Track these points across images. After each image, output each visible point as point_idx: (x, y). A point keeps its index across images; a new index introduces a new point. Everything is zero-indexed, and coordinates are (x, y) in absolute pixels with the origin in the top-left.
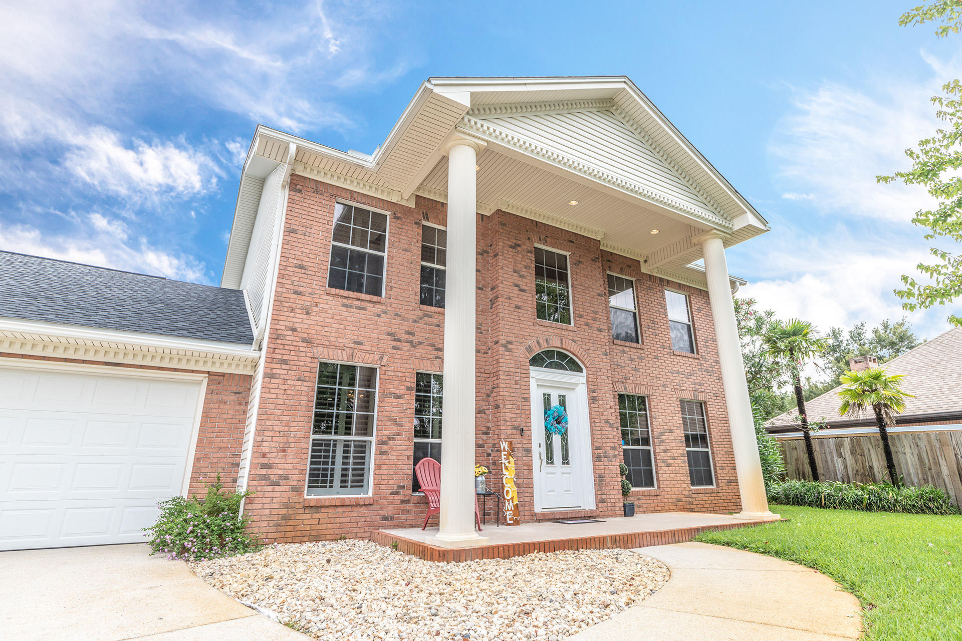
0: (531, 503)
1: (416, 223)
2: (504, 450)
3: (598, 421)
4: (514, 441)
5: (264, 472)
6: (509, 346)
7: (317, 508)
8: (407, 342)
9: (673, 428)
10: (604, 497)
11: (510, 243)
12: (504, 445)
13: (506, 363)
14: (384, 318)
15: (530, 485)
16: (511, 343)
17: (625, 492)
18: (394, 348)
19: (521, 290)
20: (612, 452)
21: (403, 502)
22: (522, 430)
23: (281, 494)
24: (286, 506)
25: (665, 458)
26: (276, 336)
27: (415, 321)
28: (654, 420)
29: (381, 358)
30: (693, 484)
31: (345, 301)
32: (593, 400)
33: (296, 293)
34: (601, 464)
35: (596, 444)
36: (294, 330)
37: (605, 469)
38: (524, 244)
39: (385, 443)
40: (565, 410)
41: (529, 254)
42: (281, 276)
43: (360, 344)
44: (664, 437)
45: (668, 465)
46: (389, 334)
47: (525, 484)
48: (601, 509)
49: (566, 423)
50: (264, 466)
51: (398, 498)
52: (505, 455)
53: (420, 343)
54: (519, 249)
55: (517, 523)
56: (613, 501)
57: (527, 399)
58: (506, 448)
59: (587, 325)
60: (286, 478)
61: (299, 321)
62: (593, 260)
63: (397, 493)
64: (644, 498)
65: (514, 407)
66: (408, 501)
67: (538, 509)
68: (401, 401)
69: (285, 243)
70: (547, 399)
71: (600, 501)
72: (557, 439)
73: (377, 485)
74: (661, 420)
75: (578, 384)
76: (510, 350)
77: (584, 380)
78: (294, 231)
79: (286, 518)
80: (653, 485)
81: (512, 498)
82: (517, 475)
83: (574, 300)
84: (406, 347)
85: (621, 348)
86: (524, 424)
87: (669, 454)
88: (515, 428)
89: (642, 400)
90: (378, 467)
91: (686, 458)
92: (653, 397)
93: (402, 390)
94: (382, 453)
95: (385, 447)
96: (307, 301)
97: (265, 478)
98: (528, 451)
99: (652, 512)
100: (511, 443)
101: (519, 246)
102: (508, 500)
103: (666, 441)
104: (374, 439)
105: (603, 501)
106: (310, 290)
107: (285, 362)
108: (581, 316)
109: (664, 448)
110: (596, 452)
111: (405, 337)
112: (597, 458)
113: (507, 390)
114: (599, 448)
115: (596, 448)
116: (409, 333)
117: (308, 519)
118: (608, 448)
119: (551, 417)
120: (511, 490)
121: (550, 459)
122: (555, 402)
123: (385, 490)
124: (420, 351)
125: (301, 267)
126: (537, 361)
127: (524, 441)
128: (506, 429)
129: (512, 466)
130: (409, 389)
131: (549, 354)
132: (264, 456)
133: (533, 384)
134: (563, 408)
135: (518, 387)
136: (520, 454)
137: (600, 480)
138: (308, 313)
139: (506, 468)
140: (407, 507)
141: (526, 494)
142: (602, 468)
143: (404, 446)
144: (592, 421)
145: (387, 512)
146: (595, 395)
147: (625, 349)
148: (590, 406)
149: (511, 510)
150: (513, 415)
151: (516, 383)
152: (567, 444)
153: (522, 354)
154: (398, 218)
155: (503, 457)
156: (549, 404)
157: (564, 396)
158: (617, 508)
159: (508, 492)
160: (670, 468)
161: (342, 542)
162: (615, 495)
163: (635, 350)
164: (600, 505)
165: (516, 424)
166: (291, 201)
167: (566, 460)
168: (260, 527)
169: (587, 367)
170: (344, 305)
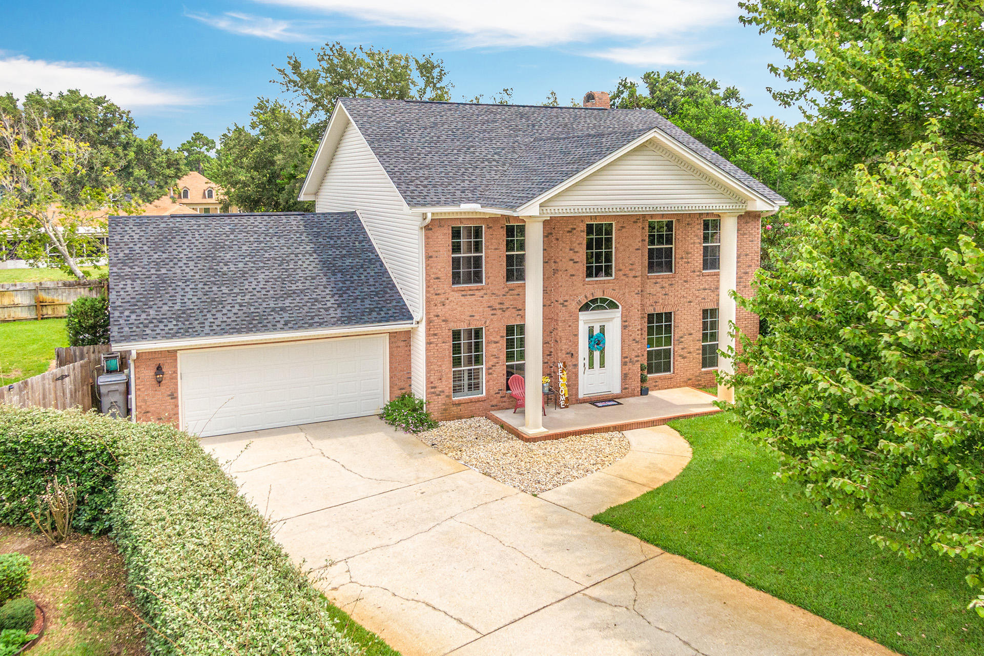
0: (577, 394)
1: (502, 227)
2: (560, 368)
4: (567, 361)
5: (433, 390)
6: (566, 304)
7: (459, 404)
8: (500, 309)
9: (692, 332)
11: (568, 229)
13: (563, 314)
14: (486, 297)
15: (577, 384)
16: (566, 301)
17: (643, 380)
18: (492, 315)
19: (575, 262)
21: (502, 397)
22: (572, 354)
23: (442, 399)
24: (444, 404)
25: (683, 353)
26: (429, 322)
27: (504, 295)
28: (676, 327)
29: (486, 322)
30: (704, 366)
31: (463, 293)
33: (436, 294)
34: (628, 367)
35: (624, 355)
36: (438, 316)
37: (630, 370)
38: (578, 226)
39: (491, 369)
40: (604, 335)
41: (582, 234)
42: (428, 287)
43: (473, 316)
44: (683, 339)
45: (684, 358)
46: (489, 307)
47: (573, 384)
48: (624, 393)
49: (604, 344)
50: (432, 388)
51: (499, 396)
52: (560, 370)
53: (508, 308)
54: (575, 231)
55: (567, 407)
57: (576, 335)
58: (562, 367)
59: (625, 275)
60: (443, 392)
61: (439, 310)
62: (634, 222)
63: (498, 393)
64: (660, 380)
65: (568, 341)
66: (504, 397)
67: (581, 396)
68: (498, 344)
69: (427, 265)
70: (591, 330)
71: (624, 389)
73: (488, 391)
74: (683, 327)
76: (566, 306)
77: (619, 315)
78: (431, 257)
79: (445, 410)
81: (565, 394)
82: (568, 380)
83: (616, 258)
84: (499, 312)
85: (654, 281)
86: (573, 350)
87: (686, 350)
88: (568, 353)
90: (487, 381)
92: (678, 312)
93: (498, 338)
94: (490, 374)
95: (490, 371)
96: (442, 298)
97: (433, 393)
103: (685, 341)
104: (484, 367)
106: (443, 291)
107: (435, 335)
109: (682, 346)
110: (624, 360)
111: (498, 306)
113: (563, 331)
114: (626, 358)
116: (501, 304)
117: (455, 409)
118: (633, 357)
120: (564, 390)
121: (591, 366)
122: (597, 331)
123: (492, 392)
124: (507, 314)
125: (438, 278)
127: (573, 360)
128: (562, 355)
130: (502, 337)
131: (594, 301)
132: (432, 383)
134: (602, 334)
135: (570, 328)
136: (570, 368)
138: (444, 305)
140: (504, 399)
142: (628, 369)
143: (501, 370)
144: (623, 341)
145: (494, 403)
146: (627, 323)
147: (658, 280)
148: (622, 331)
149: (564, 400)
150: (567, 346)
151: (570, 326)
152: (604, 356)
153: (573, 306)
154: (491, 227)
157: (604, 326)
158: (636, 392)
160: (685, 360)
161: (472, 419)
162: (636, 384)
163: (667, 280)
166: (427, 237)
168: (435, 415)
170: (463, 295)
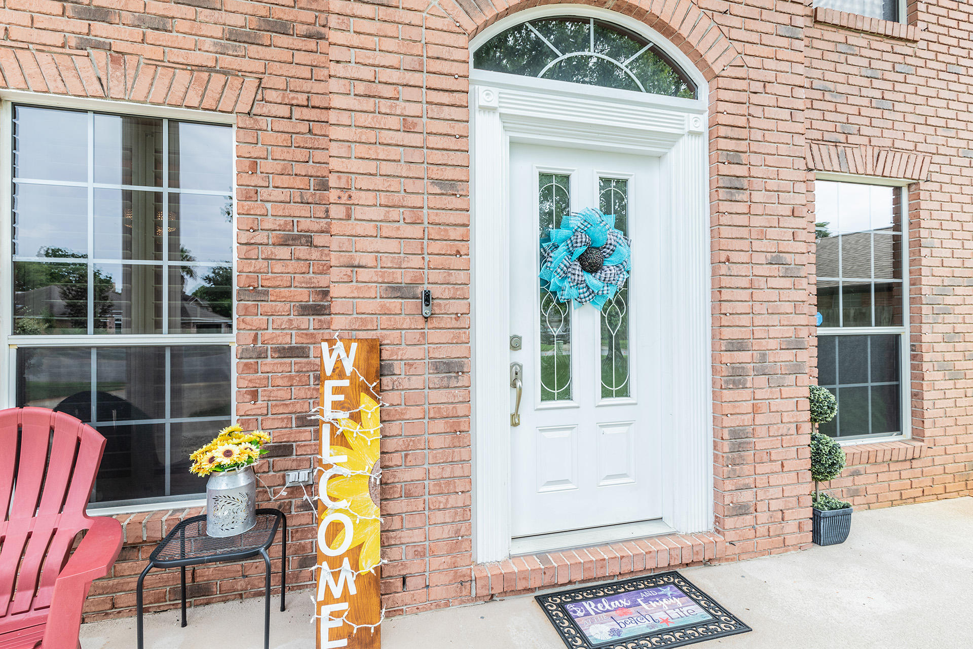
2: (339, 372)
3: (744, 257)
4: (390, 337)
10: (746, 497)
12: (341, 354)
20: (788, 355)
22: (427, 298)
28: (924, 252)
32: (727, 188)
34: (746, 394)
35: (727, 333)
37: (755, 410)
44: (949, 300)
45: (957, 376)
52: (337, 390)
58: (349, 368)
65: (395, 214)
72: (585, 320)
74: (948, 253)
75: (673, 139)
77: (701, 123)
80: (899, 428)
86: (435, 276)
88: (397, 291)
92: (929, 186)
98: (455, 367)
100: (371, 347)
102: (335, 562)
105: (741, 510)
110: (727, 357)
112: (729, 378)
114: (738, 346)
115: (728, 345)
118: (773, 344)
119: (562, 247)
122: (584, 203)
126: (508, 51)
127: (435, 336)
129: (369, 429)
133: (486, 130)
135: (416, 139)
139: (340, 440)
141: (439, 517)
142: (747, 407)
150: (392, 246)
156: (562, 207)
157: (622, 183)
159: (335, 529)
163: (885, 45)
164: (729, 523)
165: (402, 277)
169: (712, 76)
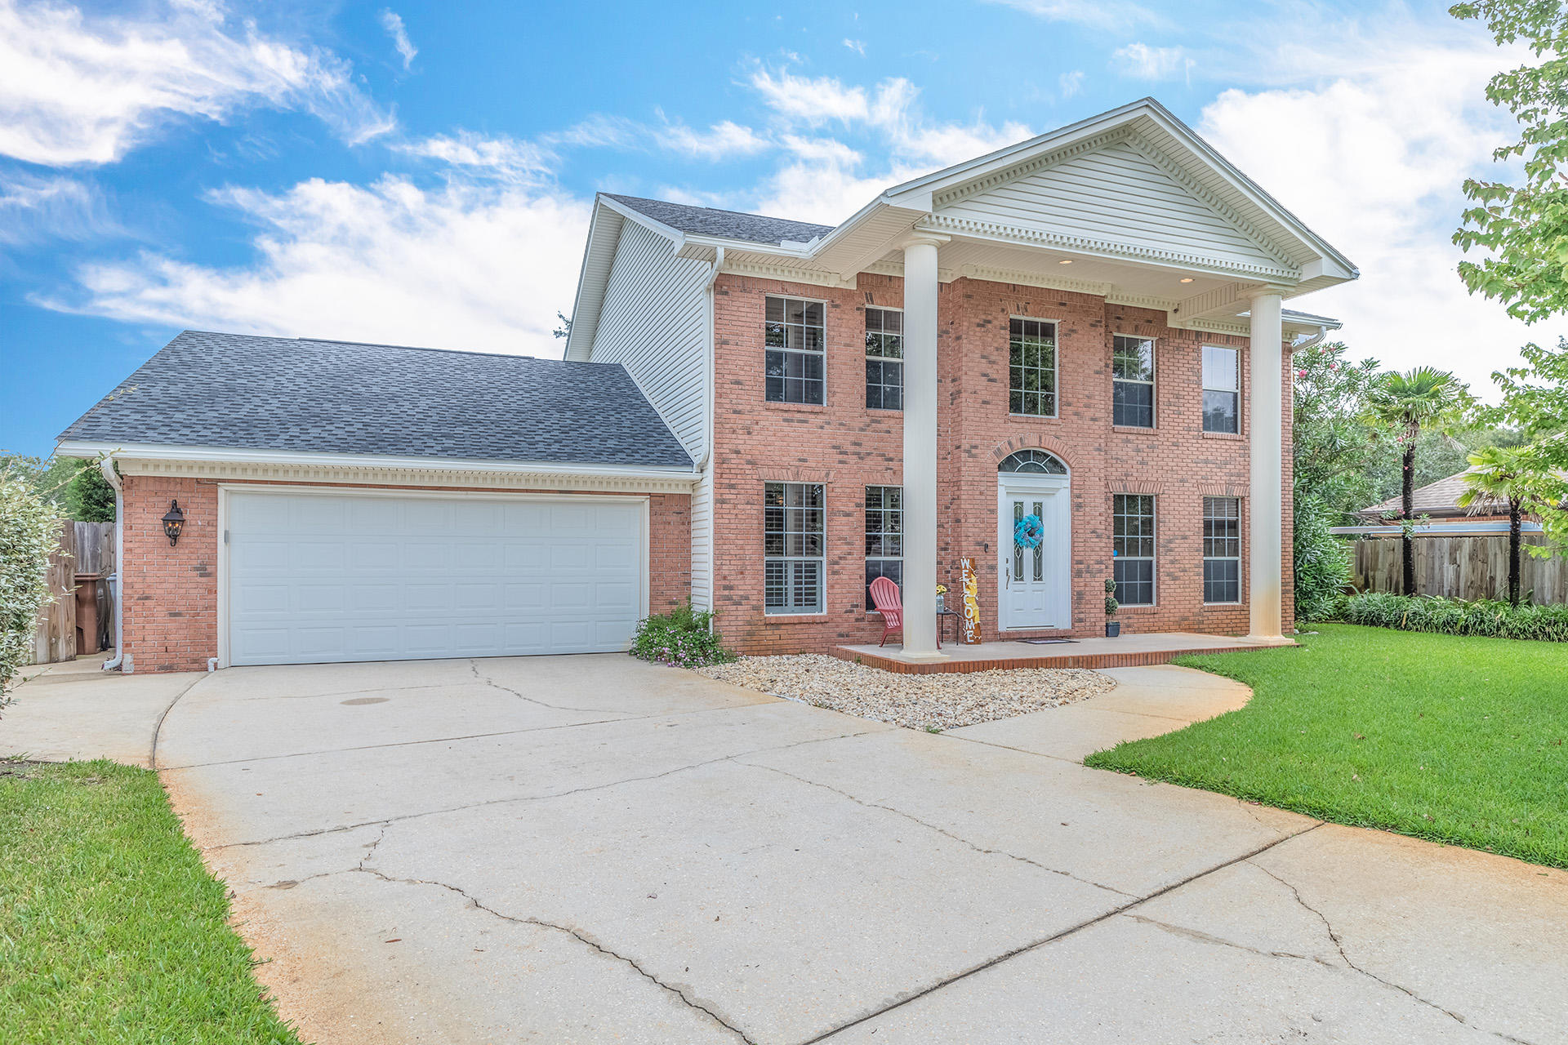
0: (995, 623)
1: (858, 309)
2: (966, 568)
3: (1082, 531)
4: (977, 558)
5: (726, 593)
6: (974, 451)
7: (777, 625)
8: (854, 454)
9: (1188, 533)
10: (1082, 616)
11: (978, 321)
12: (966, 563)
13: (969, 471)
14: (828, 430)
15: (995, 604)
16: (976, 447)
17: (1109, 610)
18: (841, 462)
19: (990, 380)
20: (1097, 566)
21: (857, 620)
22: (986, 546)
23: (743, 612)
24: (749, 623)
25: (1172, 570)
26: (721, 461)
27: (862, 430)
28: (1161, 524)
29: (828, 475)
30: (1207, 599)
31: (786, 415)
32: (1077, 507)
33: (735, 412)
34: (1082, 580)
35: (1076, 558)
36: (738, 452)
37: (1085, 585)
38: (996, 318)
39: (837, 563)
40: (1041, 520)
41: (1002, 331)
42: (719, 395)
43: (805, 460)
44: (1172, 545)
45: (1175, 579)
46: (834, 447)
47: (988, 603)
48: (1077, 629)
49: (1041, 535)
50: (726, 588)
51: (852, 616)
52: (966, 573)
53: (869, 454)
54: (990, 326)
55: (978, 642)
56: (1092, 620)
57: (994, 511)
58: (968, 566)
59: (1076, 414)
60: (747, 598)
61: (741, 441)
62: (1092, 325)
63: (852, 611)
64: (1135, 616)
65: (978, 521)
66: (863, 619)
67: (1002, 628)
68: (851, 519)
69: (718, 357)
70: (1018, 508)
71: (1076, 620)
72: (1028, 553)
73: (831, 604)
74: (1171, 525)
75: (1058, 489)
76: (974, 456)
77: (1067, 484)
78: (726, 343)
79: (750, 634)
80: (1151, 602)
81: (973, 618)
82: (980, 594)
83: (1060, 383)
84: (853, 459)
85: (1124, 436)
86: (989, 539)
87: (1177, 566)
88: (979, 544)
89: (1148, 500)
90: (831, 587)
91: (1202, 570)
92: (1164, 496)
93: (851, 508)
94: (835, 573)
95: (836, 567)
96: (746, 420)
97: (729, 598)
98: (993, 568)
99: (1145, 632)
100: (973, 560)
101: (989, 322)
102: (969, 620)
103: (1176, 550)
104: (824, 559)
105: (1080, 620)
106: (749, 407)
107: (732, 486)
108: (1069, 405)
109: (1172, 558)
110: (1076, 566)
111: (852, 449)
112: (1077, 574)
113: (969, 502)
114: (1080, 562)
115: (1076, 562)
116: (856, 444)
117: (769, 635)
118: (1092, 562)
119: (1023, 529)
120: (972, 610)
121: (1019, 574)
122: (1028, 512)
123: (840, 609)
124: (869, 463)
125: (738, 383)
126: (1008, 464)
127: (989, 558)
128: (967, 546)
129: (974, 585)
130: (858, 505)
131: (1025, 454)
132: (725, 578)
133: (1001, 492)
134: (1038, 518)
135: (983, 497)
136: (983, 572)
137: (1078, 598)
138: (749, 433)
139: (967, 587)
140: (862, 624)
141: (989, 613)
142: (1082, 584)
143: (855, 565)
144: (1074, 532)
145: (843, 629)
146: (1080, 500)
147: (1130, 437)
148: (1072, 514)
149: (972, 629)
150: (977, 530)
151: (981, 493)
152: (1040, 558)
153: (989, 459)
154: (837, 306)
155: (964, 575)
156: (1021, 514)
157: (1041, 504)
158: (1098, 628)
159: (968, 611)
160: (1177, 582)
161: (803, 656)
162: (1097, 615)
163: (1144, 438)
164: (1076, 624)
165: (980, 539)
166: (719, 306)
167: (1038, 575)
168: (729, 642)
169: (1070, 466)
170: (785, 420)
